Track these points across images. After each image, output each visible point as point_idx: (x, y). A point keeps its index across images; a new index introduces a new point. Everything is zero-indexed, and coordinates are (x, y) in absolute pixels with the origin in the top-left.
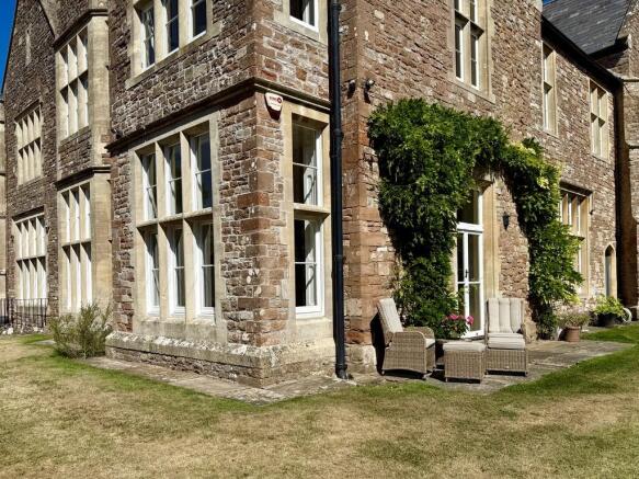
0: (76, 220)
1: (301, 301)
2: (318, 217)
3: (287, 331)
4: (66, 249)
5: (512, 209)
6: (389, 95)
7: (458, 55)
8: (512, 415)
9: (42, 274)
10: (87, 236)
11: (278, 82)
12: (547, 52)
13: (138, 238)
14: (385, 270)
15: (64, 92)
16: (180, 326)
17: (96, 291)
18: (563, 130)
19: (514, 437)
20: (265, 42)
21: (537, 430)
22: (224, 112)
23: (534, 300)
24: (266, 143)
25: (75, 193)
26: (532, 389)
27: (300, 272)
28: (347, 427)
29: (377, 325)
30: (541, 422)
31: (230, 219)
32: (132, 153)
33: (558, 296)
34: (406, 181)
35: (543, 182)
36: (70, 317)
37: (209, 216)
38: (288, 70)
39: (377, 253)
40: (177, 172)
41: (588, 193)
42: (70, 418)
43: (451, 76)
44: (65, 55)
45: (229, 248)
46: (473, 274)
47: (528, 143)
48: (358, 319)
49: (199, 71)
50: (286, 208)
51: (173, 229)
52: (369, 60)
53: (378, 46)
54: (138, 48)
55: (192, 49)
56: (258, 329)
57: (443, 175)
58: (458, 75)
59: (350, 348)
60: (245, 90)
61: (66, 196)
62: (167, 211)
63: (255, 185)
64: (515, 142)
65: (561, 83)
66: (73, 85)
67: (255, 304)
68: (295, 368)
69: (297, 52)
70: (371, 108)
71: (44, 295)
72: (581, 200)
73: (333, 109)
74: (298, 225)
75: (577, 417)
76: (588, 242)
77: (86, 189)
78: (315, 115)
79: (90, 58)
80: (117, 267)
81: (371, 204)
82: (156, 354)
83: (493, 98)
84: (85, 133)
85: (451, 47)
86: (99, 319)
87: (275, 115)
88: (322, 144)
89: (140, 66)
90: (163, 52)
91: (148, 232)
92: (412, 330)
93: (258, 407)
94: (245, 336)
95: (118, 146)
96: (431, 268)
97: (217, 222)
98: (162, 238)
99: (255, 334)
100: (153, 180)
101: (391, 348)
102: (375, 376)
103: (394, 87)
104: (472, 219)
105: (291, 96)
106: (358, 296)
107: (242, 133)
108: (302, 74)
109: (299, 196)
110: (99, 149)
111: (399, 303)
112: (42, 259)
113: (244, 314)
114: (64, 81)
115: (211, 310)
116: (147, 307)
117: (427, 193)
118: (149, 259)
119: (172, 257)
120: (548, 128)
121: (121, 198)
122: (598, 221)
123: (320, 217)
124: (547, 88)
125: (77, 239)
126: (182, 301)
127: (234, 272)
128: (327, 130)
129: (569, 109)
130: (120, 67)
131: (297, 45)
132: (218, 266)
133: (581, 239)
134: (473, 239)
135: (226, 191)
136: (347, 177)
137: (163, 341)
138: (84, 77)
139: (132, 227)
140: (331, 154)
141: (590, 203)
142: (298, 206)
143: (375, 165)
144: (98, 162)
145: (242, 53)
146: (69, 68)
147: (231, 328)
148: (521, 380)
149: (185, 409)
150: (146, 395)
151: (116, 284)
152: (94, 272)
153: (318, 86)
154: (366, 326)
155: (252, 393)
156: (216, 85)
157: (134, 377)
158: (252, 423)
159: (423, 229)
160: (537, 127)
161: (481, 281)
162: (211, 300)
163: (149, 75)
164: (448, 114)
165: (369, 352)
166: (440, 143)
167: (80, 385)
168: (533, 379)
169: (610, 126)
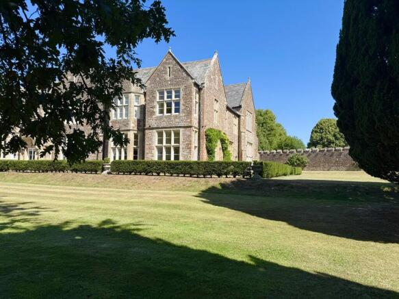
5: (221, 147)
12: (227, 111)
13: (155, 148)
22: (184, 129)
24: (192, 135)
32: (154, 131)
35: (226, 142)
38: (194, 123)
41: (233, 143)
45: (184, 152)
47: (224, 134)
54: (157, 110)
55: (176, 116)
62: (165, 143)
63: (190, 142)
64: (222, 133)
65: (228, 118)
70: (206, 130)
73: (199, 129)
81: (205, 146)
83: (219, 125)
87: (193, 131)
88: (197, 134)
89: (157, 114)
90: (165, 113)
95: (149, 129)
97: (181, 147)
98: (164, 148)
103: (208, 126)
105: (195, 128)
107: (188, 133)
108: (196, 124)
110: (132, 125)
118: (157, 152)
119: (165, 152)
121: (149, 139)
122: (234, 150)
127: (185, 156)
128: (198, 132)
129: (230, 124)
130: (150, 112)
131: (195, 119)
132: (181, 154)
135: (183, 142)
136: (201, 141)
139: (154, 145)
140: (198, 136)
143: (205, 139)
144: (132, 128)
153: (198, 126)
156: (182, 124)
159: (210, 150)
160: (225, 129)
163: (162, 116)
169: (237, 126)
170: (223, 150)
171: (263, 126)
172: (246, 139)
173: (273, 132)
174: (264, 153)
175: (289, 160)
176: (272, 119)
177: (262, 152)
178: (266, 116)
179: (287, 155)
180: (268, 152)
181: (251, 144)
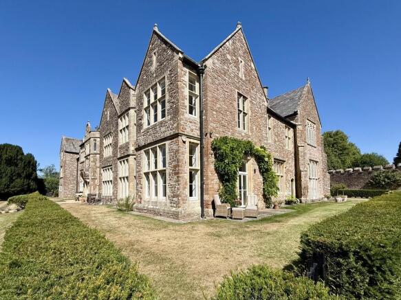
0: (123, 170)
1: (191, 195)
2: (196, 171)
3: (187, 204)
4: (120, 178)
5: (257, 167)
6: (217, 135)
7: (239, 122)
8: (248, 227)
9: (111, 186)
10: (127, 175)
11: (185, 133)
12: (269, 117)
13: (144, 176)
14: (216, 187)
15: (121, 131)
16: (156, 202)
17: (130, 191)
18: (275, 142)
19: (247, 232)
20: (182, 122)
21: (254, 231)
22: (170, 141)
23: (264, 196)
24: (181, 150)
25: (124, 161)
26: (257, 221)
27: (191, 187)
28: (202, 229)
29: (213, 203)
30: (255, 229)
31: (171, 171)
32: (142, 151)
33: (272, 195)
34: (222, 160)
35: (266, 159)
36: (122, 200)
37: (165, 170)
38: (188, 130)
39: (214, 181)
40: (156, 157)
41: (284, 161)
42: (129, 226)
43: (237, 128)
44: (121, 120)
45: (170, 180)
46: (245, 188)
47: (261, 147)
48: (208, 201)
49: (163, 129)
50: (187, 168)
51: (154, 174)
52: (211, 126)
53: (214, 121)
54: (145, 121)
55: (161, 123)
56: (179, 203)
57: (233, 159)
58: (239, 127)
59: (205, 210)
60: (176, 136)
61: (121, 162)
62: (153, 168)
63: (178, 162)
64: (257, 147)
65: (274, 127)
66: (124, 129)
67: (177, 196)
68: (189, 215)
69: (191, 124)
70: (212, 139)
71: (111, 192)
72: (282, 164)
73: (201, 140)
74: (191, 173)
75: (266, 228)
76: (284, 177)
77: (127, 160)
78: (196, 141)
79: (129, 121)
80: (137, 184)
81: (212, 167)
82: (149, 211)
83: (250, 134)
84: (127, 144)
85: (237, 120)
86: (131, 200)
87: (184, 142)
88: (198, 149)
89: (145, 126)
90: (152, 123)
91: (147, 174)
92: (223, 204)
93: (179, 224)
94: (175, 205)
95: (138, 149)
96: (230, 186)
97: (167, 172)
98: (151, 176)
99: (177, 204)
100: (149, 159)
101: (217, 210)
102: (213, 218)
103: (219, 133)
104: (244, 171)
105: (189, 137)
106: (208, 194)
107: (175, 147)
108: (192, 130)
109: (191, 164)
110: (132, 148)
111: (220, 196)
112: (111, 181)
113: (174, 199)
114: (120, 128)
115: (165, 198)
116: (146, 196)
117: (228, 164)
118: (147, 182)
119: (153, 181)
120: (270, 141)
121: (139, 164)
122: (288, 171)
123: (197, 170)
124: (270, 129)
125: (124, 175)
126: (156, 195)
127: (172, 186)
128: (199, 146)
129: (277, 135)
130: (139, 126)
131: (191, 122)
132: (167, 185)
133: (282, 176)
134: (244, 177)
135: (170, 164)
136: (205, 159)
137: (151, 207)
138: (127, 127)
139: (142, 173)
140: (201, 152)
141: (285, 165)
142: (191, 167)
143: (213, 156)
144: (131, 153)
145: (175, 125)
146: (122, 124)
147: (171, 203)
148: (255, 219)
149: (159, 224)
150: (148, 221)
151: (137, 190)
152: (129, 185)
153: (197, 133)
154: (210, 203)
155: (177, 221)
156: (168, 134)
157: (143, 217)
158: (177, 228)
159: (227, 174)
160: (265, 142)
161: (247, 190)
162: (165, 195)
163: (148, 129)
164: (235, 140)
165: (211, 210)
166: (232, 149)
167: (129, 218)
168: (258, 219)
169: (292, 139)
170: (262, 173)
171: (333, 146)
172: (308, 155)
173: (346, 152)
174: (337, 172)
175: (372, 179)
176: (344, 138)
177: (334, 171)
178: (337, 137)
179: (370, 173)
180: (342, 171)
181: (317, 162)
